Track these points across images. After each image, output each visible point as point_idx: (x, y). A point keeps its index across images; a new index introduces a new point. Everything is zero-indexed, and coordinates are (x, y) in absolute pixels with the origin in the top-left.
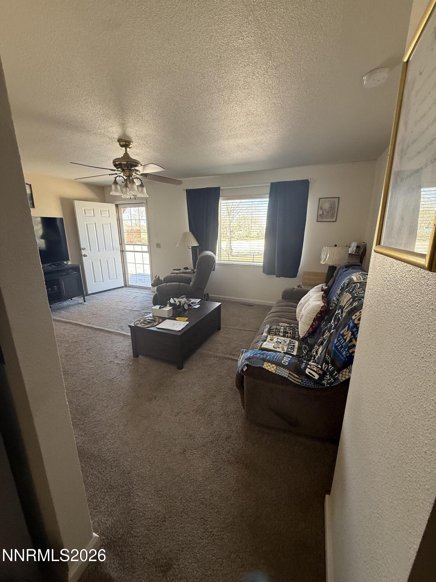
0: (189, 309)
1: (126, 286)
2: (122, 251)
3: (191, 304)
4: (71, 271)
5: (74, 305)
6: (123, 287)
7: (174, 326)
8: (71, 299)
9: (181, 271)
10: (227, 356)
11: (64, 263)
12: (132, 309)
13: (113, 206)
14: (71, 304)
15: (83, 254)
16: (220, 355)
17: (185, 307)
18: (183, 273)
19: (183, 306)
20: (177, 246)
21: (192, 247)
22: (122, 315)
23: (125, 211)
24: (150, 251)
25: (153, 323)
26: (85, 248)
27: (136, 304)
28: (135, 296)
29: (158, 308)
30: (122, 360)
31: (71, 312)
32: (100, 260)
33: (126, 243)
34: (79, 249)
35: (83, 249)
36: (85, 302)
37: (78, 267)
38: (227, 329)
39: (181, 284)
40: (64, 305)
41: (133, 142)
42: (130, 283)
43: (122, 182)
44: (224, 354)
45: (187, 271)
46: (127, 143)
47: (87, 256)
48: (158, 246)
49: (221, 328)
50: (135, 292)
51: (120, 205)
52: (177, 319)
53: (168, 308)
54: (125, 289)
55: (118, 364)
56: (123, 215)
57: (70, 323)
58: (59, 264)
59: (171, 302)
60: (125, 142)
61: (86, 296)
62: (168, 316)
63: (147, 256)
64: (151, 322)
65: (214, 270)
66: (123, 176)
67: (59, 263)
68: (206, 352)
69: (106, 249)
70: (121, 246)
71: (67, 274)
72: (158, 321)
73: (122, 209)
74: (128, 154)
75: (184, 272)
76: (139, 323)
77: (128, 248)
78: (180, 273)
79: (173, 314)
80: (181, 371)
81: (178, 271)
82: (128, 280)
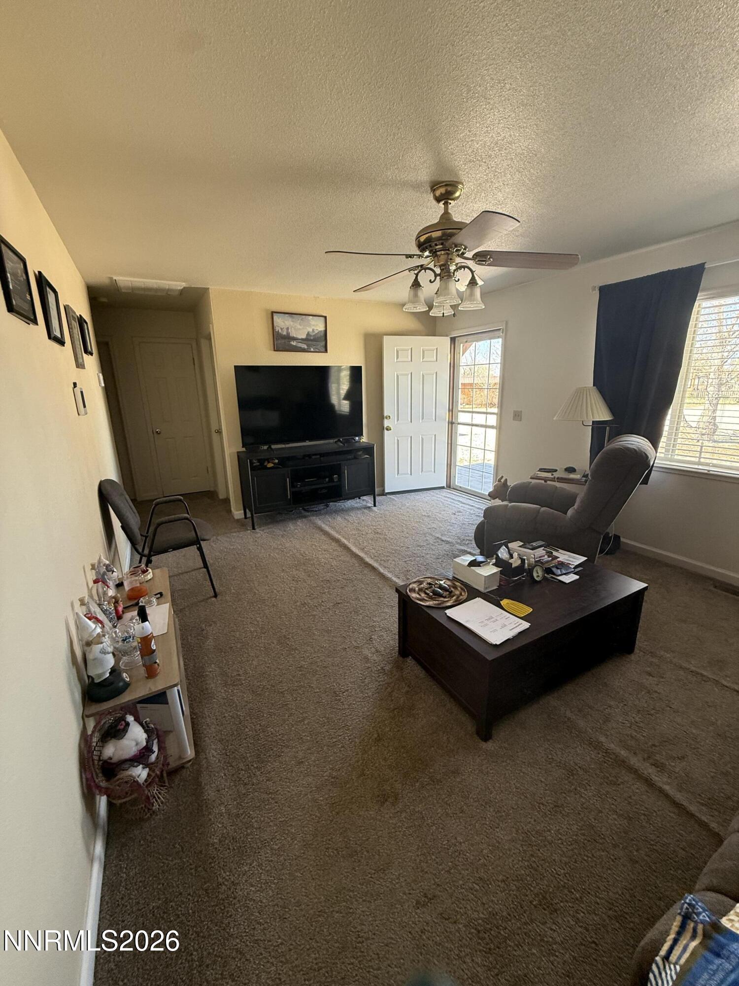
0: (544, 578)
1: (449, 486)
2: (451, 423)
3: (554, 570)
4: (360, 453)
5: (358, 509)
6: (443, 488)
7: (486, 625)
8: (359, 498)
9: (556, 475)
10: (634, 761)
11: (354, 440)
12: (440, 536)
13: (447, 340)
14: (356, 505)
15: (385, 426)
16: (612, 746)
17: (535, 575)
18: (560, 480)
19: (530, 572)
20: (554, 419)
21: (593, 422)
22: (418, 546)
23: (468, 351)
24: (500, 428)
25: (445, 597)
26: (389, 417)
27: (451, 528)
28: (456, 510)
29: (467, 563)
30: (377, 651)
31: (348, 521)
32: (411, 437)
33: (459, 409)
34: (380, 416)
35: (387, 418)
36: (375, 505)
37: (371, 447)
38: (655, 660)
39: (543, 509)
40: (347, 506)
41: (463, 185)
42: (458, 482)
43: (430, 281)
44: (627, 748)
45: (572, 476)
46: (449, 189)
47: (390, 430)
48: (517, 416)
49: (636, 650)
50: (459, 501)
51: (458, 338)
52: (504, 602)
53: (489, 570)
54: (445, 493)
55: (367, 659)
56: (461, 358)
57: (337, 541)
58: (347, 441)
59: (500, 555)
60: (446, 185)
61: (379, 495)
62: (486, 588)
63: (492, 434)
64: (441, 596)
65: (645, 482)
66: (433, 268)
67: (347, 439)
68: (569, 714)
69: (423, 419)
70: (450, 413)
71: (355, 458)
72: (458, 597)
73: (462, 345)
74: (449, 213)
75: (562, 479)
76: (417, 589)
77: (463, 417)
78: (553, 480)
79: (500, 586)
80: (484, 745)
81: (549, 475)
82: (455, 477)
